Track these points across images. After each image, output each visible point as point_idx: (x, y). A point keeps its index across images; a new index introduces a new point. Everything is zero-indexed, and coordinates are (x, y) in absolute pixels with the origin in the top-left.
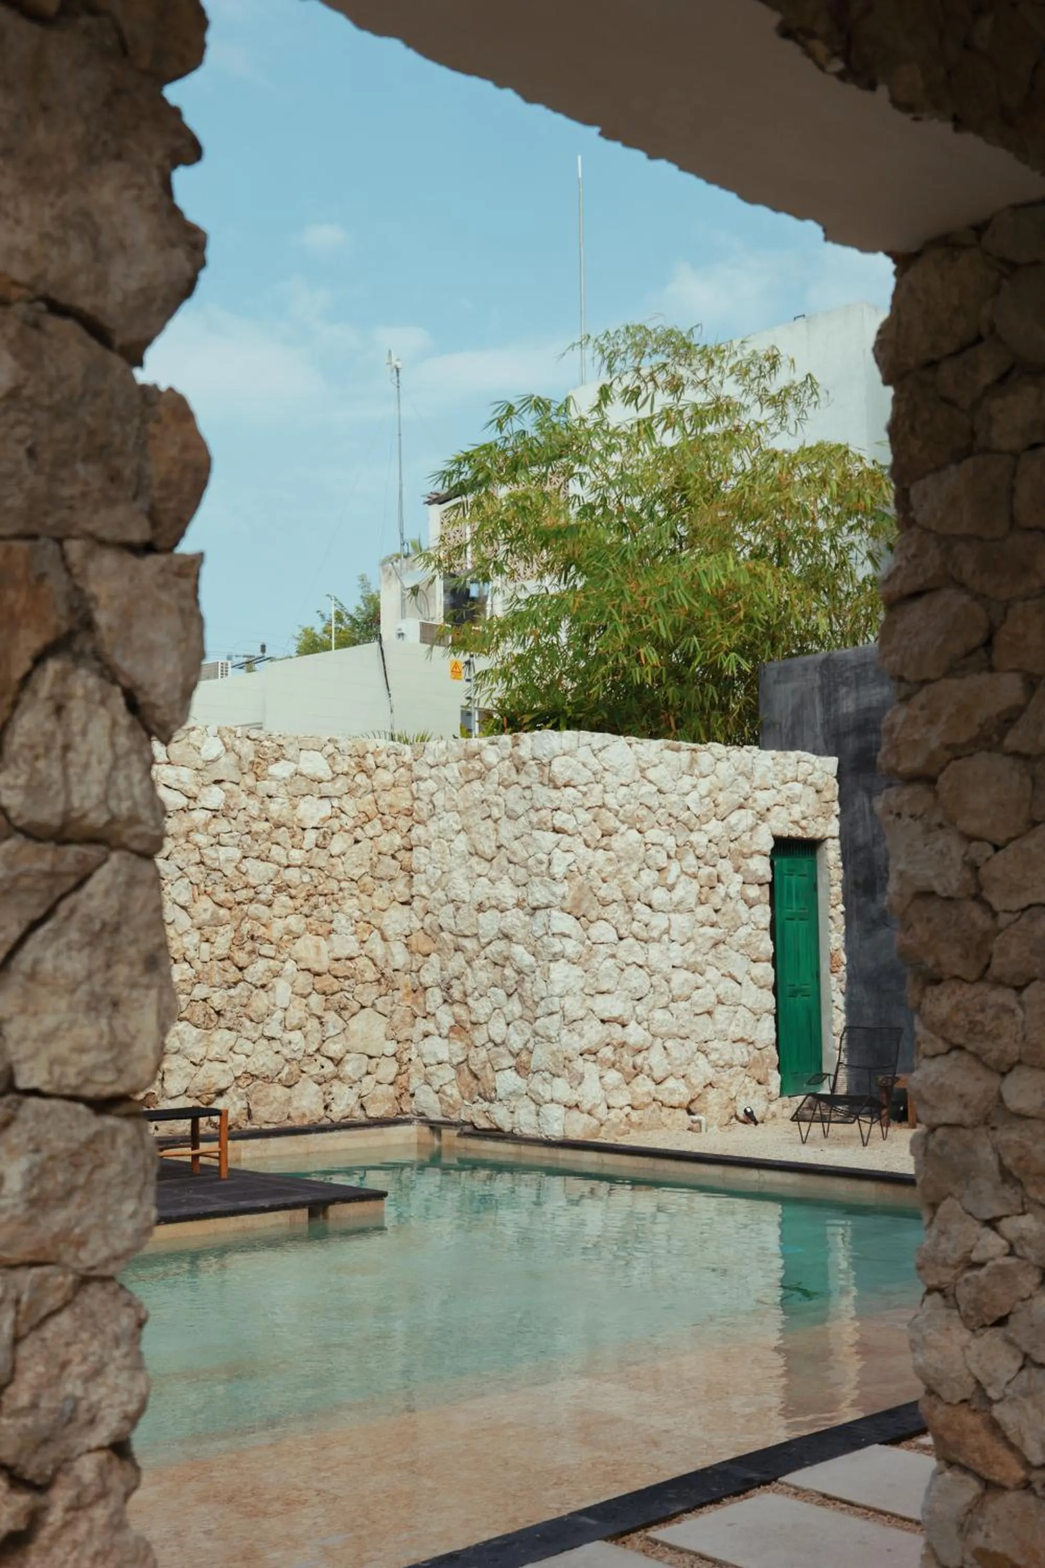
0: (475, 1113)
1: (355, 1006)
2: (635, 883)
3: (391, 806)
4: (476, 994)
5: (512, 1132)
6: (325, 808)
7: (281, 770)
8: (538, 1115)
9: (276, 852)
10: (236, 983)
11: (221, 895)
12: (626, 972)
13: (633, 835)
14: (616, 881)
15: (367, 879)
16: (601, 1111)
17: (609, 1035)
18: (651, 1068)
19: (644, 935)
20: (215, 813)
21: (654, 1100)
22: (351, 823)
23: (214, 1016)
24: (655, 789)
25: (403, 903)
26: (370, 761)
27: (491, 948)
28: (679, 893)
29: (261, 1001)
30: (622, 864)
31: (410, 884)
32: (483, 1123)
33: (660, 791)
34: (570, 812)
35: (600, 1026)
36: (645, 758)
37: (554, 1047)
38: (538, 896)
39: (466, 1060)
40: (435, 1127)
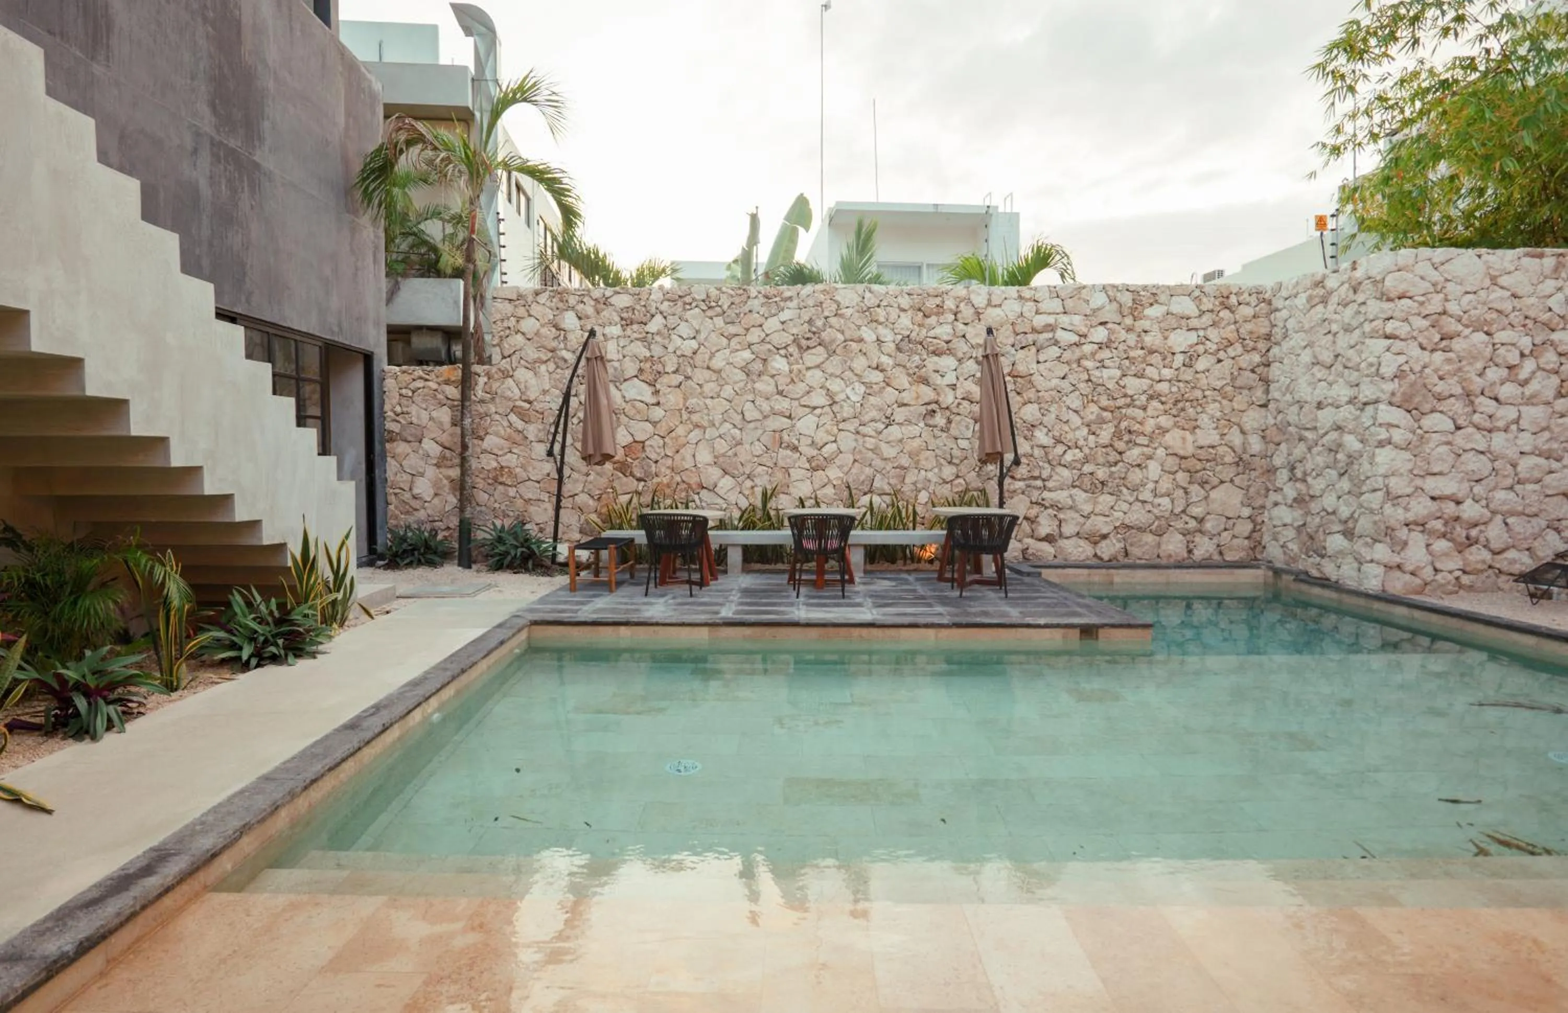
0: (1308, 564)
1: (1215, 481)
2: (1478, 379)
3: (1251, 333)
4: (1314, 474)
5: (1337, 582)
6: (1193, 338)
7: (1154, 312)
8: (1359, 570)
9: (1150, 371)
10: (1116, 463)
11: (1104, 402)
12: (1463, 458)
13: (1480, 337)
14: (1456, 378)
15: (1229, 389)
16: (1428, 573)
17: (1440, 509)
18: (1487, 540)
19: (1488, 425)
20: (1101, 346)
21: (1490, 567)
22: (1215, 347)
23: (1099, 486)
24: (1509, 293)
25: (1261, 406)
26: (1233, 300)
27: (1327, 438)
28: (1533, 387)
29: (1136, 476)
30: (1464, 363)
31: (1267, 392)
32: (1314, 573)
33: (1515, 296)
34: (1406, 320)
35: (1430, 503)
36: (1496, 266)
37: (1377, 518)
38: (1368, 393)
39: (1304, 525)
40: (1277, 572)
